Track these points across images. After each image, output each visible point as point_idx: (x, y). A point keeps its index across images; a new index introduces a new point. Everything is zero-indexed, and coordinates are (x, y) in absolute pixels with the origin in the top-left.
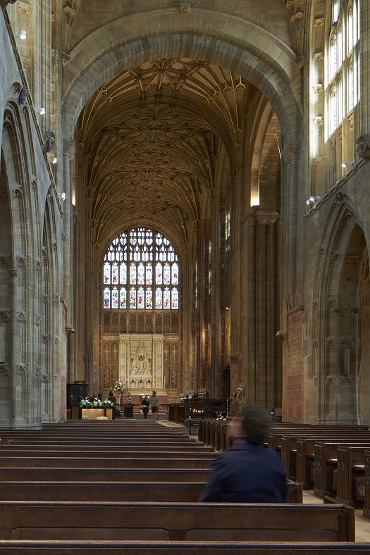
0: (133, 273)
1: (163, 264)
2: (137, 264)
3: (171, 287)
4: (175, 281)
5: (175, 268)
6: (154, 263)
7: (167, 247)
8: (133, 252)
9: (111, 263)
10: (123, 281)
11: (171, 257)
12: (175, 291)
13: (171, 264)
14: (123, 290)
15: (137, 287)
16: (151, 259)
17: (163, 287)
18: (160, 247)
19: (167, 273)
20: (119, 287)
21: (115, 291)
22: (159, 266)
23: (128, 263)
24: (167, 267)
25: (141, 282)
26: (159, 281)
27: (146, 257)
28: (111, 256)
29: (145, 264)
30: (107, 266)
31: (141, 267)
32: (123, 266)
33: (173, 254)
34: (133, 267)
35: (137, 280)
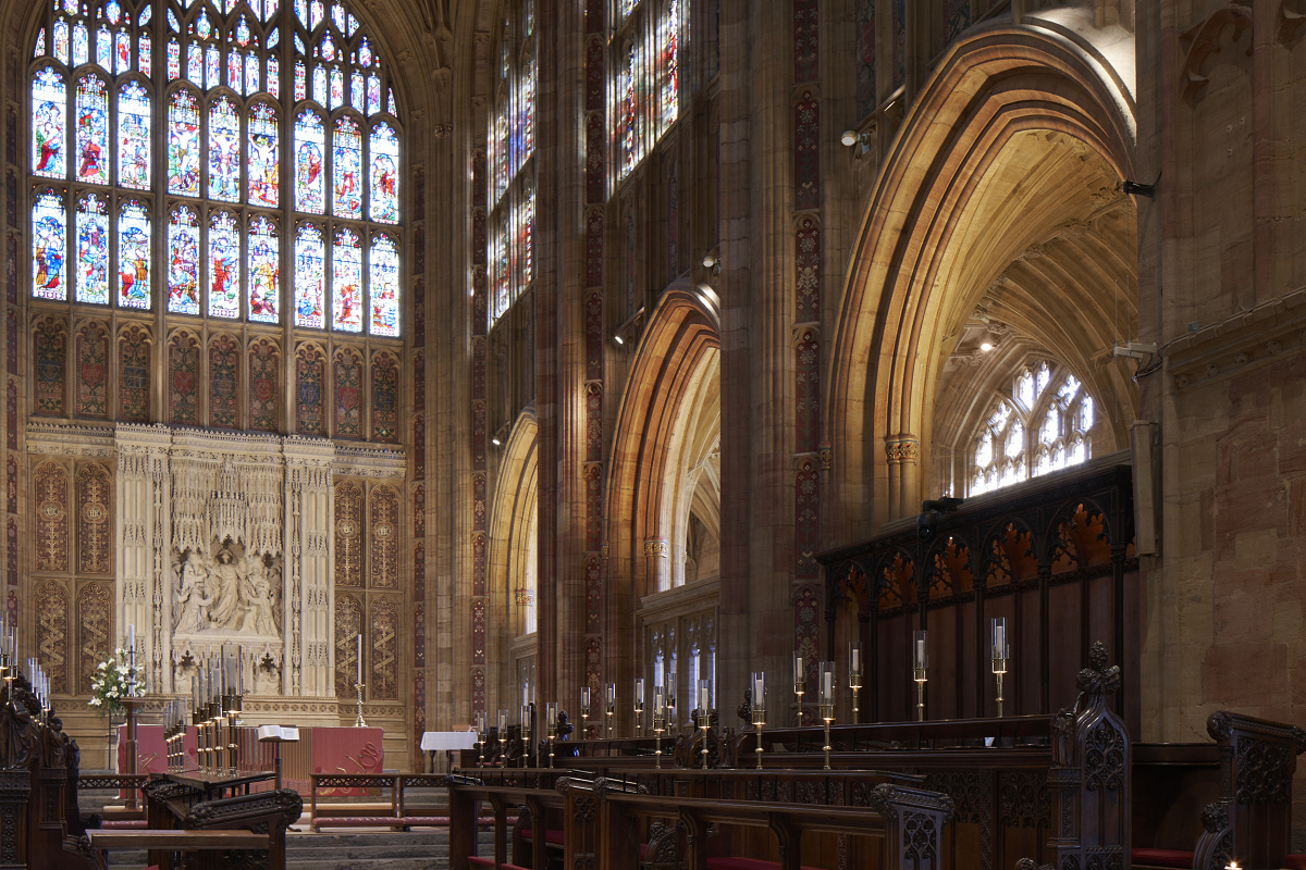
0: (183, 140)
1: (329, 119)
2: (204, 101)
3: (366, 232)
4: (386, 206)
5: (386, 145)
6: (287, 111)
7: (347, 44)
8: (185, 40)
9: (71, 77)
10: (134, 175)
11: (368, 93)
12: (385, 254)
13: (366, 126)
14: (134, 219)
15: (204, 211)
16: (274, 85)
17: (329, 228)
18: (313, 38)
19: (348, 163)
20: (114, 199)
21: (91, 217)
22: (308, 132)
23: (161, 90)
24: (347, 139)
25: (224, 187)
26: (309, 197)
27: (248, 74)
28: (70, 43)
29: (244, 107)
30: (46, 91)
31: (223, 118)
32: (134, 104)
33: (374, 83)
34: (181, 114)
35: (205, 180)
